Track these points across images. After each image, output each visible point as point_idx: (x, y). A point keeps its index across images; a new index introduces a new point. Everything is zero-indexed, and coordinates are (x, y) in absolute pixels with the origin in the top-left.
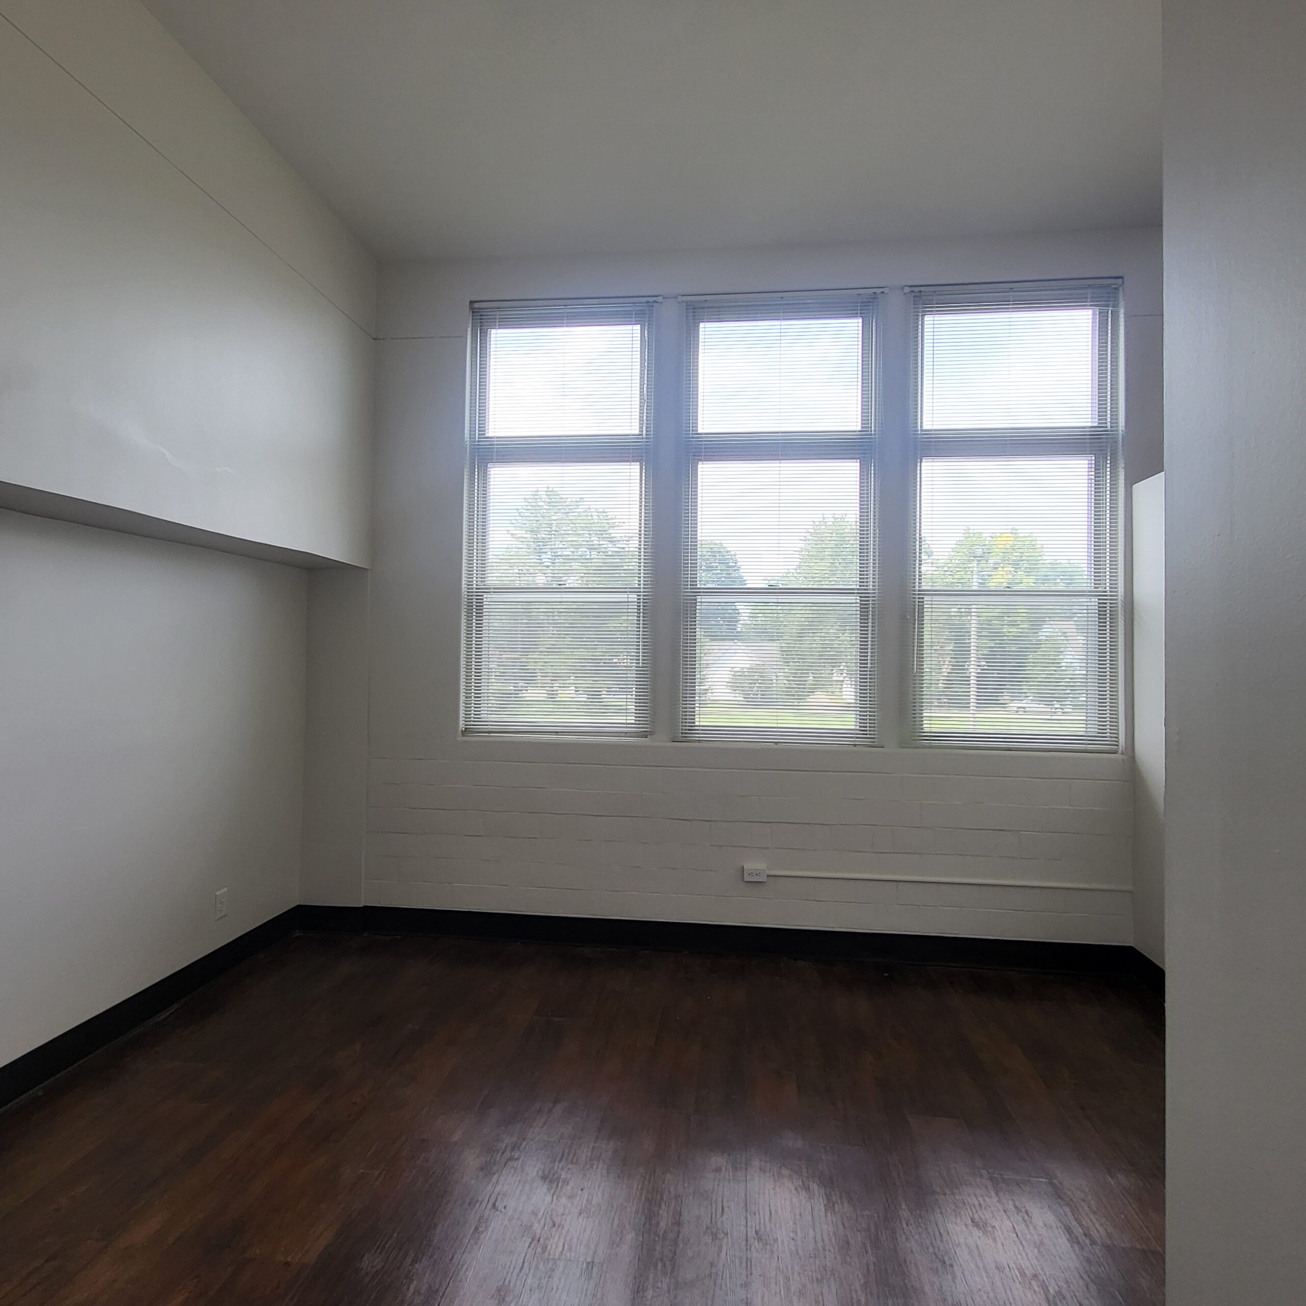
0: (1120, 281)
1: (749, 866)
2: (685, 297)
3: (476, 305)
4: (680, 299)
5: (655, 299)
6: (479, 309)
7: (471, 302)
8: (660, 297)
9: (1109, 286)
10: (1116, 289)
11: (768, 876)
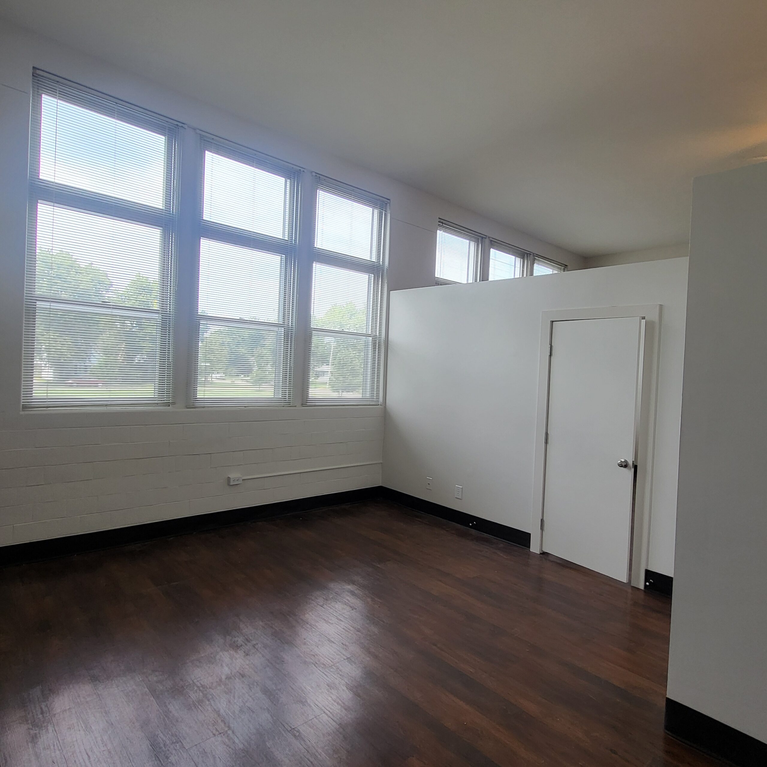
0: (389, 201)
1: (232, 476)
2: (201, 131)
3: (38, 72)
4: (198, 131)
5: (183, 125)
6: (39, 75)
7: (34, 68)
8: (185, 125)
9: (383, 202)
10: (387, 204)
11: (243, 480)
